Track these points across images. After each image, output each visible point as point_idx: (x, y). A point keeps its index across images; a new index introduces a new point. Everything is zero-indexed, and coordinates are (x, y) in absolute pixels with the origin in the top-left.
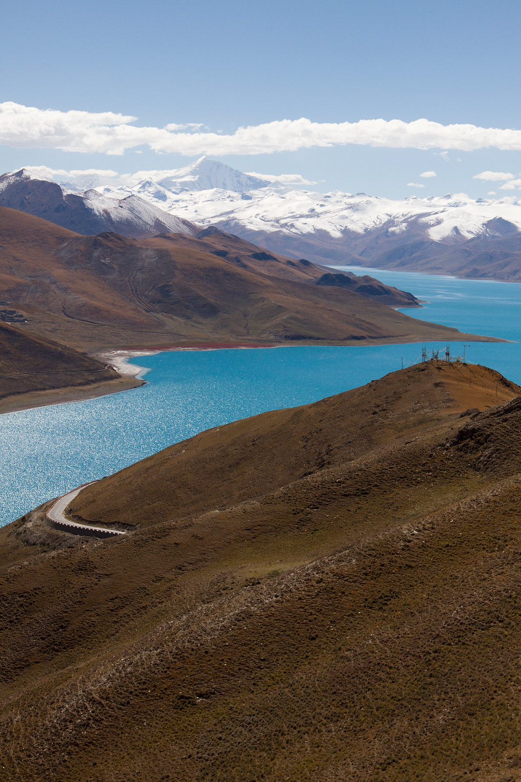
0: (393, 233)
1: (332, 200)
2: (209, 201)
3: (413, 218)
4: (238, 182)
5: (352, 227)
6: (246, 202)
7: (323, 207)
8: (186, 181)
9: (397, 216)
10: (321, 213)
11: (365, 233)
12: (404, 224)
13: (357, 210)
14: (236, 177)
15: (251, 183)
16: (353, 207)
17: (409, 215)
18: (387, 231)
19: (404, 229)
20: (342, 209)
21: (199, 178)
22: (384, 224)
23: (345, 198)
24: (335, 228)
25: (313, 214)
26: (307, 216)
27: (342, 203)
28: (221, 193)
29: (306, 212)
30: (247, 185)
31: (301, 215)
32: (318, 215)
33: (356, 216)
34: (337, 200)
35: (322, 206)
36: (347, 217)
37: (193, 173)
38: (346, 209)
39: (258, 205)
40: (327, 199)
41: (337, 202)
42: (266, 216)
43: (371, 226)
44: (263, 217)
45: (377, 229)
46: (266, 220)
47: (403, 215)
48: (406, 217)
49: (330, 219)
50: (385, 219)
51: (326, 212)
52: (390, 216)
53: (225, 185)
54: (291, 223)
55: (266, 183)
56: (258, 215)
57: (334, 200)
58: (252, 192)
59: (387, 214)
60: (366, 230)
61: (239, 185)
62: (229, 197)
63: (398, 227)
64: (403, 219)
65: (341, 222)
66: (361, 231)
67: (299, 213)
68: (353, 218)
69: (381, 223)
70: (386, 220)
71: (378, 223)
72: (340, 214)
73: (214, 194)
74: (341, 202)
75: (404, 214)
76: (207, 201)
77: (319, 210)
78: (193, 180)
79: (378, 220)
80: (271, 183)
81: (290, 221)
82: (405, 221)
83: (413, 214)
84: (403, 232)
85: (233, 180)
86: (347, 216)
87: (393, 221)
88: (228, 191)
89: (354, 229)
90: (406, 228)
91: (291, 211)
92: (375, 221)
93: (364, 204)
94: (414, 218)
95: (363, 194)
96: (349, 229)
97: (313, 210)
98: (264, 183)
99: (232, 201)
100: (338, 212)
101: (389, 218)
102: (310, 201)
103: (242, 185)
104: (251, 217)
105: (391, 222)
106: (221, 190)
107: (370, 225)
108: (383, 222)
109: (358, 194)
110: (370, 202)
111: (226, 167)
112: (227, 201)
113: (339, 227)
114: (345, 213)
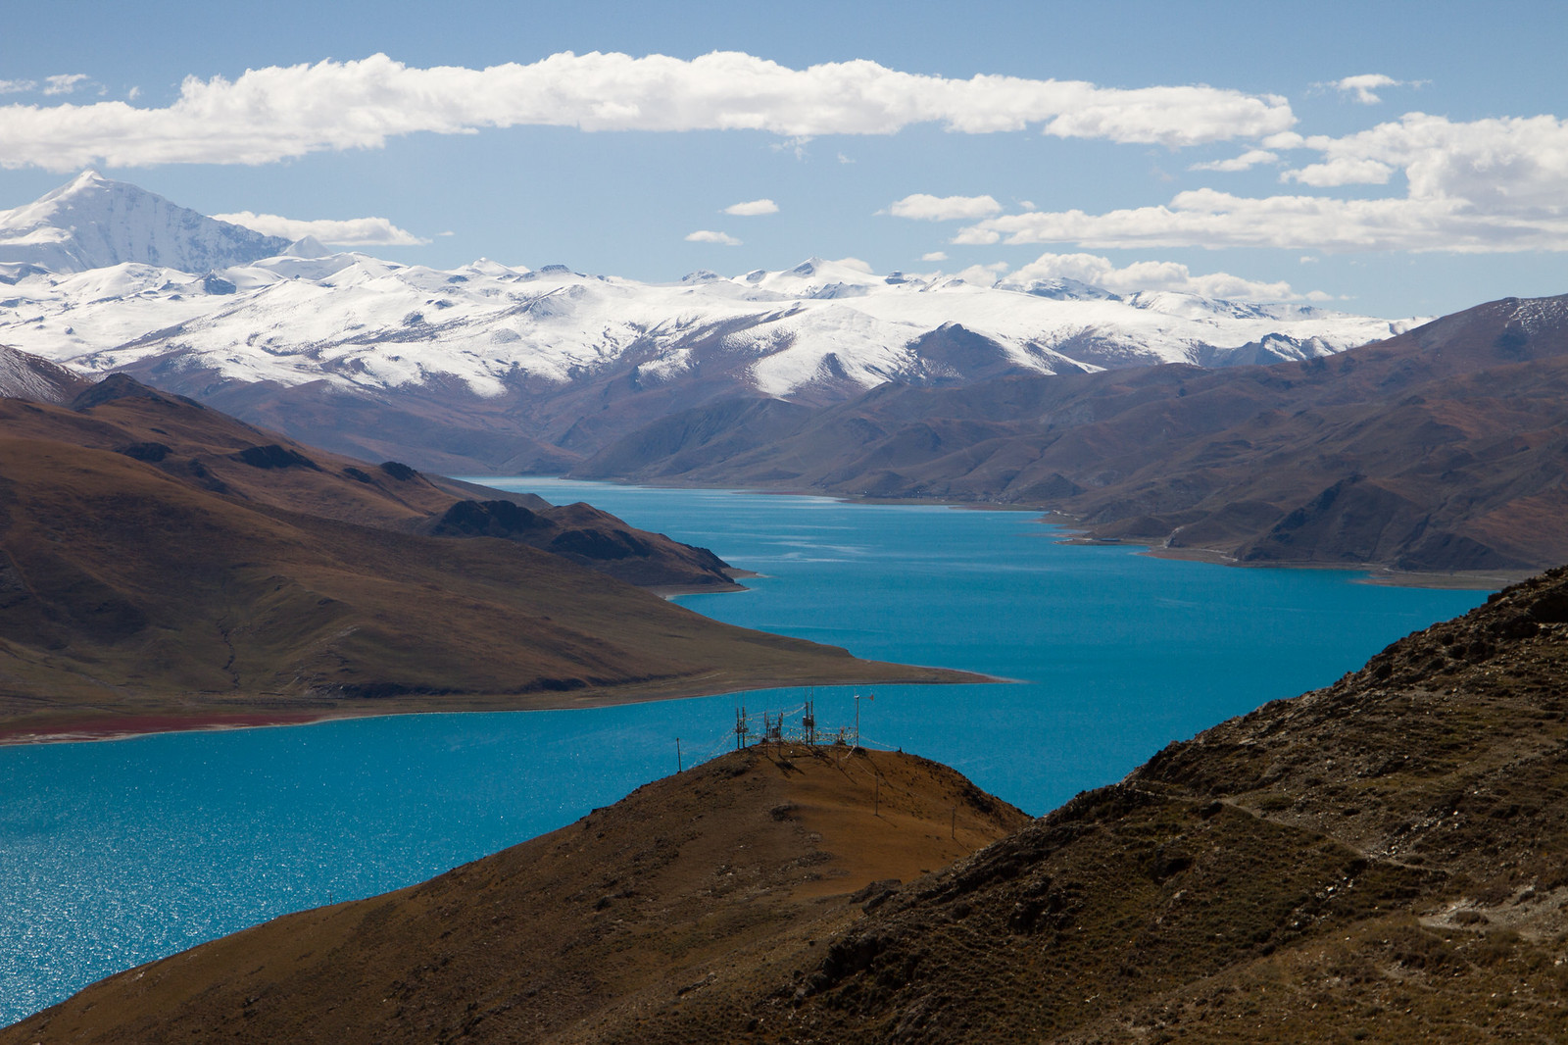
0: (652, 376)
1: (472, 287)
2: (108, 300)
3: (707, 335)
4: (194, 243)
5: (532, 363)
6: (218, 301)
7: (446, 310)
8: (37, 244)
9: (661, 328)
10: (442, 328)
11: (570, 379)
12: (684, 352)
13: (546, 313)
14: (185, 228)
15: (233, 245)
16: (532, 307)
17: (697, 325)
18: (635, 373)
19: (683, 364)
20: (502, 315)
21: (76, 235)
22: (626, 352)
23: (510, 281)
24: (482, 369)
25: (416, 328)
26: (400, 337)
27: (502, 297)
28: (142, 275)
29: (396, 326)
30: (221, 251)
31: (383, 335)
32: (432, 333)
33: (542, 333)
34: (486, 287)
35: (442, 305)
36: (518, 337)
37: (57, 220)
38: (513, 313)
39: (254, 308)
40: (458, 284)
41: (487, 292)
42: (281, 338)
43: (588, 360)
44: (270, 341)
45: (604, 366)
46: (280, 351)
47: (678, 325)
48: (687, 332)
49: (467, 345)
50: (627, 338)
51: (454, 324)
52: (642, 329)
53: (155, 252)
54: (354, 358)
55: (275, 245)
56: (255, 336)
57: (477, 289)
58: (236, 270)
59: (633, 325)
60: (573, 372)
61: (195, 253)
62: (168, 287)
63: (666, 362)
64: (680, 336)
65: (501, 350)
66: (559, 375)
67: (375, 328)
68: (533, 338)
69: (615, 351)
70: (631, 341)
71: (607, 350)
72: (495, 329)
73: (122, 280)
74: (497, 292)
75: (683, 321)
76: (101, 301)
77: (434, 317)
78: (58, 240)
79: (608, 343)
80: (291, 243)
81: (351, 352)
82: (684, 343)
83: (708, 320)
84: (681, 374)
85: (177, 238)
86: (518, 331)
87: (651, 344)
88: (164, 271)
89: (539, 371)
90: (688, 362)
91: (351, 323)
92: (600, 345)
93: (567, 297)
94: (711, 333)
95: (562, 268)
96: (523, 369)
97: (417, 318)
98: (270, 242)
99: (176, 298)
100: (490, 321)
101: (639, 335)
102: (407, 293)
103: (205, 250)
104: (235, 343)
105: (645, 346)
106: (142, 268)
107: (586, 356)
108: (622, 348)
109: (546, 269)
110: (583, 290)
111: (156, 199)
112: (163, 298)
113: (495, 366)
114: (511, 323)
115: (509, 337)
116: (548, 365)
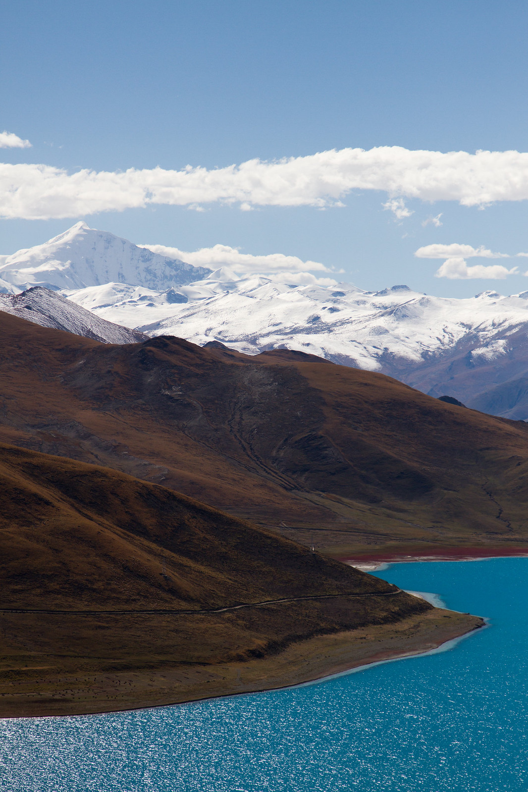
0: (481, 358)
1: (350, 299)
2: (105, 306)
3: (514, 331)
4: (148, 271)
5: (397, 349)
6: (177, 307)
7: (335, 313)
8: (47, 271)
9: (482, 327)
10: (335, 325)
11: (423, 360)
12: (502, 342)
13: (405, 316)
14: (143, 261)
15: (174, 273)
16: (398, 312)
17: (506, 324)
18: (470, 356)
19: (502, 350)
20: (375, 316)
21: (72, 265)
22: (460, 342)
23: (371, 295)
24: (364, 352)
25: (315, 325)
26: (308, 331)
27: (368, 305)
28: (122, 291)
29: (303, 323)
30: (165, 277)
31: (294, 329)
32: (329, 328)
33: (402, 328)
34: (357, 299)
35: (333, 310)
36: (387, 331)
37: (60, 254)
38: (382, 315)
39: (207, 311)
40: (338, 297)
41: (358, 302)
42: (227, 331)
43: (434, 347)
44: (220, 333)
45: (445, 351)
46: (227, 339)
47: (494, 325)
48: (500, 329)
49: (353, 336)
50: (460, 333)
51: (343, 323)
52: (469, 327)
53: (123, 276)
54: (280, 344)
55: (201, 272)
56: (210, 329)
57: (351, 300)
58: (187, 288)
59: (462, 324)
60: (425, 354)
61: (149, 277)
62: (143, 298)
63: (490, 348)
64: (495, 331)
65: (376, 339)
66: (416, 357)
67: (289, 325)
68: (397, 332)
69: (451, 341)
70: (462, 335)
71: (446, 340)
72: (371, 326)
73: (109, 294)
74: (364, 302)
75: (496, 322)
76: (100, 307)
77: (328, 318)
78: (61, 268)
79: (447, 336)
80: (212, 272)
81: (278, 340)
82: (500, 336)
83: (514, 321)
84: (501, 357)
85: (137, 268)
86: (386, 327)
87: (476, 337)
88: (137, 289)
89: (402, 354)
90: (505, 348)
91: (273, 322)
92: (441, 337)
93: (418, 305)
94: (517, 329)
95: (404, 287)
96: (391, 353)
97: (316, 319)
98: (198, 271)
99: (151, 305)
100: (368, 321)
101: (467, 331)
102: (308, 303)
103: (155, 276)
104: (197, 334)
105: (472, 339)
106: (122, 286)
107: (433, 345)
108: (456, 339)
109: (395, 288)
110: (428, 301)
111: (124, 242)
112: (142, 305)
113: (373, 350)
114: (382, 322)
115: (380, 331)
116: (408, 350)
